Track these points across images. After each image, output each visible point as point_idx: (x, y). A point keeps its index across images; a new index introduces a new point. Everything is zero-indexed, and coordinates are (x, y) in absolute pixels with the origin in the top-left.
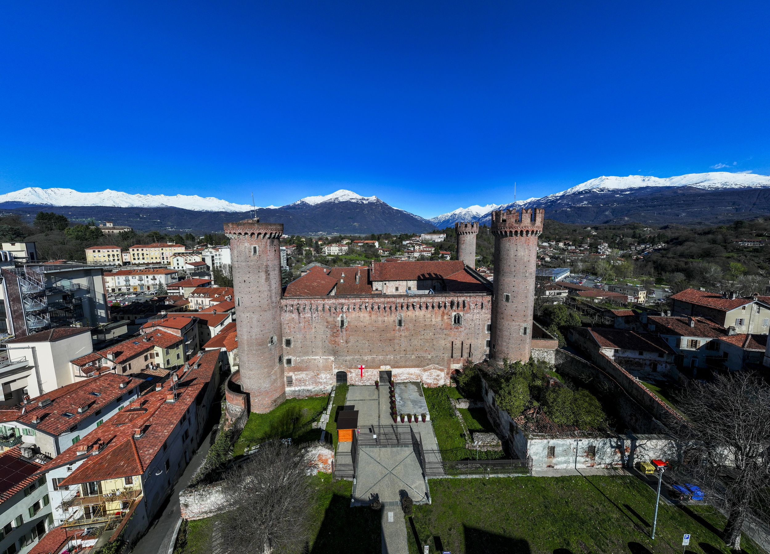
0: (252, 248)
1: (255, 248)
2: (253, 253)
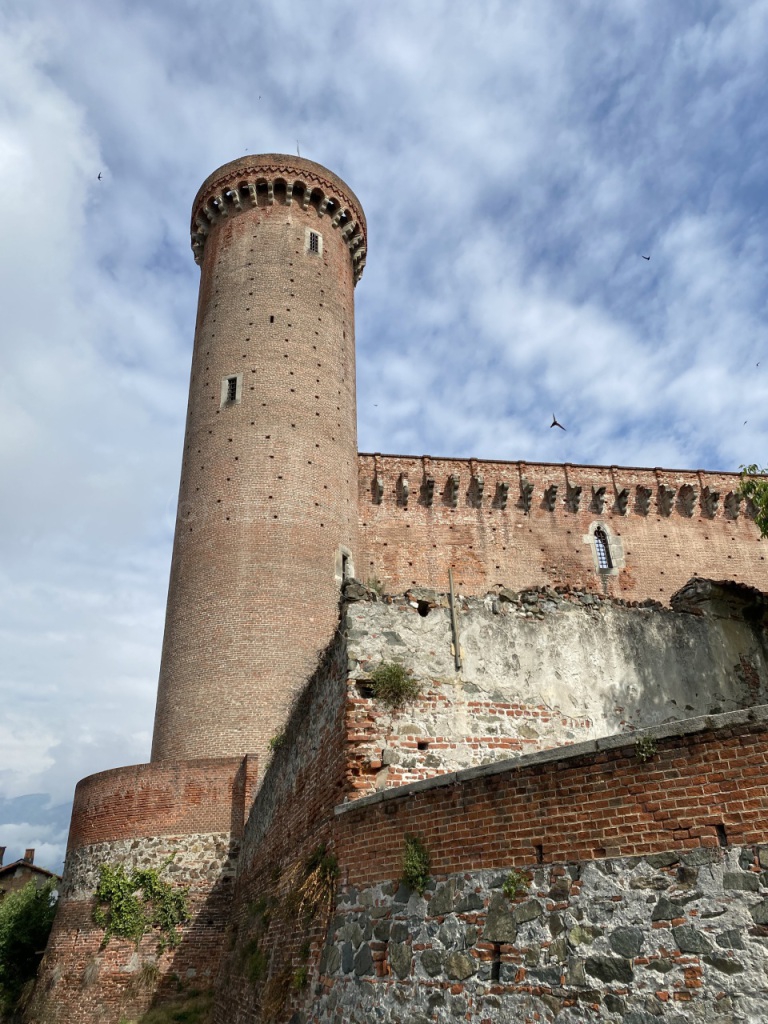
0: (308, 232)
1: (314, 239)
2: (307, 245)
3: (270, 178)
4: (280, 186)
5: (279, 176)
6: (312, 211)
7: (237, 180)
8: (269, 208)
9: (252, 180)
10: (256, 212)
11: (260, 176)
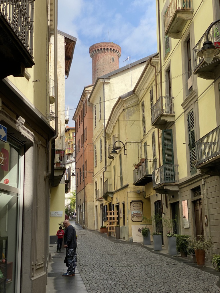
0: (112, 58)
1: (113, 58)
2: (112, 60)
3: (106, 48)
4: (107, 49)
5: (107, 47)
6: (113, 53)
7: (100, 48)
8: (105, 53)
9: (103, 48)
10: (103, 54)
11: (104, 47)
